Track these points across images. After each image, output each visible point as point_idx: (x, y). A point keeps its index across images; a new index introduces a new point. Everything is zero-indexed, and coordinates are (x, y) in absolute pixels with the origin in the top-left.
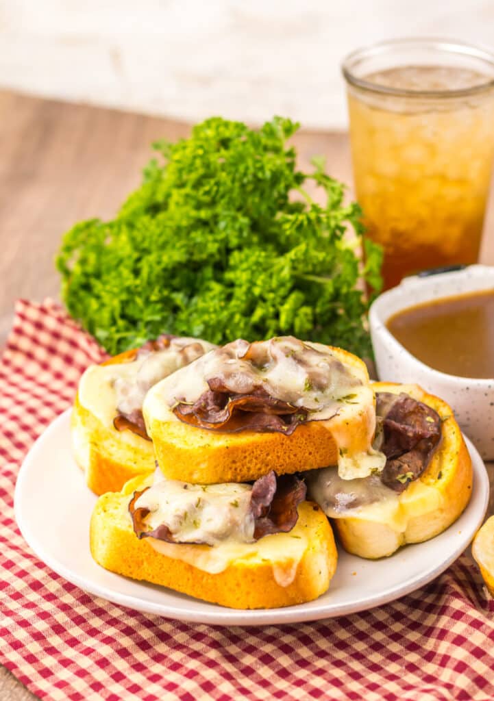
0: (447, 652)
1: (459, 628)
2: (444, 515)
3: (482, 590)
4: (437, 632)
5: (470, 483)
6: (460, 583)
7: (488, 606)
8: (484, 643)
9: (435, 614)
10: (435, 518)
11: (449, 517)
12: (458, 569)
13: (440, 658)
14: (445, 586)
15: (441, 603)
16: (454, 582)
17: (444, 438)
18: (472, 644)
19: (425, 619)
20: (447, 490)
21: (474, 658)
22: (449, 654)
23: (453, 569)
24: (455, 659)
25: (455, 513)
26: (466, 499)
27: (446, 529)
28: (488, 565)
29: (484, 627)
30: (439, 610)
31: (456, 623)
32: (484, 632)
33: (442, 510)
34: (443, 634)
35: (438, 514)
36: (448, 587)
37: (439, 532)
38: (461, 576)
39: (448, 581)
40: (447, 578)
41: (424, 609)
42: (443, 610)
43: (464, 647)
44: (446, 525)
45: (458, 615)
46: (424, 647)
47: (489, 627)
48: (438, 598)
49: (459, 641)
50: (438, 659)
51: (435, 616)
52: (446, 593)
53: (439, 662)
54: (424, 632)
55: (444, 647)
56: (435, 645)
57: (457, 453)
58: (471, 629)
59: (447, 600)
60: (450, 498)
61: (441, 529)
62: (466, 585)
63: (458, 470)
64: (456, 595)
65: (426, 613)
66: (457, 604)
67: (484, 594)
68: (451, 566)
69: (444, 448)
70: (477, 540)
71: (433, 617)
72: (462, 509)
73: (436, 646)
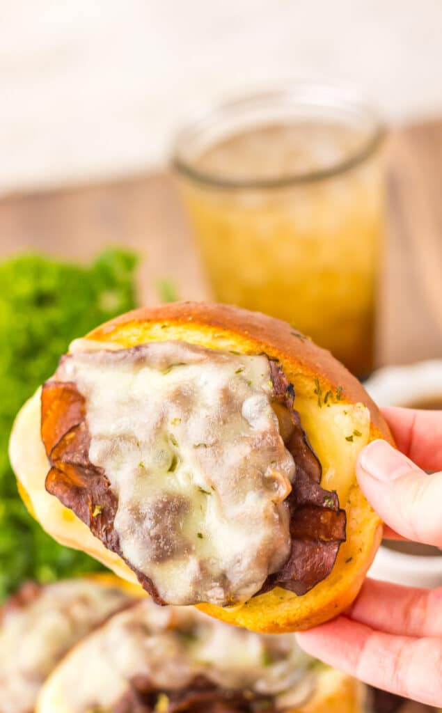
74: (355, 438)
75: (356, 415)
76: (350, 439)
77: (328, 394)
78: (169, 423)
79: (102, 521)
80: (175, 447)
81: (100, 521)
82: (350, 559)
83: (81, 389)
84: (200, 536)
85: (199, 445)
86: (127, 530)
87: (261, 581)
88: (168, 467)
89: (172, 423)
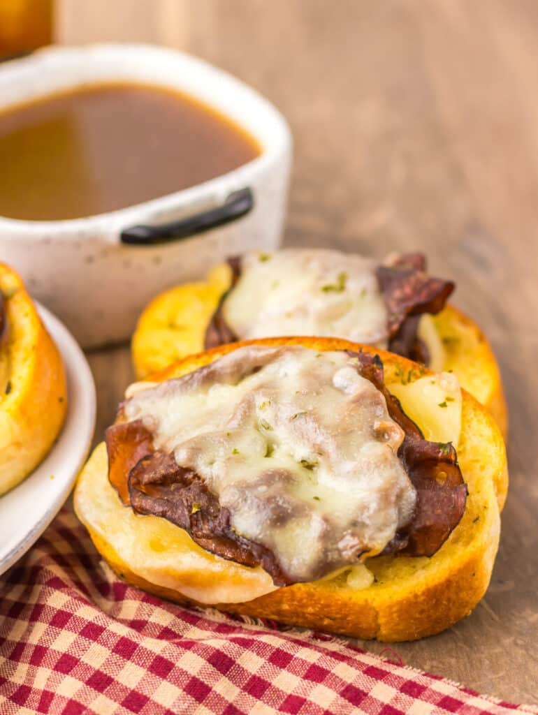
0: (47, 685)
1: (64, 641)
2: (24, 452)
3: (100, 567)
4: (29, 652)
5: (62, 393)
6: (60, 560)
7: (112, 592)
8: (108, 663)
9: (23, 619)
10: (9, 458)
11: (34, 453)
12: (57, 536)
13: (38, 697)
14: (37, 570)
15: (33, 601)
16: (52, 561)
17: (12, 325)
18: (88, 668)
19: (10, 629)
20: (23, 411)
21: (93, 692)
22: (51, 690)
23: (48, 537)
24: (62, 698)
25: (40, 446)
26: (57, 419)
27: (30, 474)
28: (102, 525)
29: (104, 635)
30: (30, 613)
31: (58, 634)
32: (105, 644)
33: (18, 445)
34: (39, 655)
35: (12, 451)
36: (41, 572)
37: (19, 480)
38: (63, 547)
39: (40, 561)
40: (40, 554)
41: (7, 612)
42: (37, 613)
43: (74, 675)
44: (30, 466)
45: (61, 619)
46: (11, 679)
47: (114, 634)
48: (28, 593)
49: (66, 664)
50: (35, 699)
51: (25, 624)
52: (40, 583)
53: (37, 705)
54: (9, 653)
55: (42, 678)
56: (28, 674)
57: (34, 348)
58: (84, 641)
59: (42, 594)
60: (29, 422)
61: (23, 475)
62: (71, 562)
63: (37, 376)
64: (57, 584)
65: (11, 620)
66: (57, 600)
67: (104, 573)
68: (45, 533)
69: (11, 341)
70: (82, 487)
71: (22, 625)
72: (53, 437)
73: (31, 676)
74: (448, 403)
75: (444, 383)
76: (443, 405)
77: (410, 373)
78: (257, 410)
79: (203, 519)
80: (269, 432)
81: (200, 518)
82: (477, 519)
83: (148, 423)
84: (317, 498)
85: (296, 416)
86: (238, 499)
87: (394, 522)
88: (265, 452)
89: (261, 408)
